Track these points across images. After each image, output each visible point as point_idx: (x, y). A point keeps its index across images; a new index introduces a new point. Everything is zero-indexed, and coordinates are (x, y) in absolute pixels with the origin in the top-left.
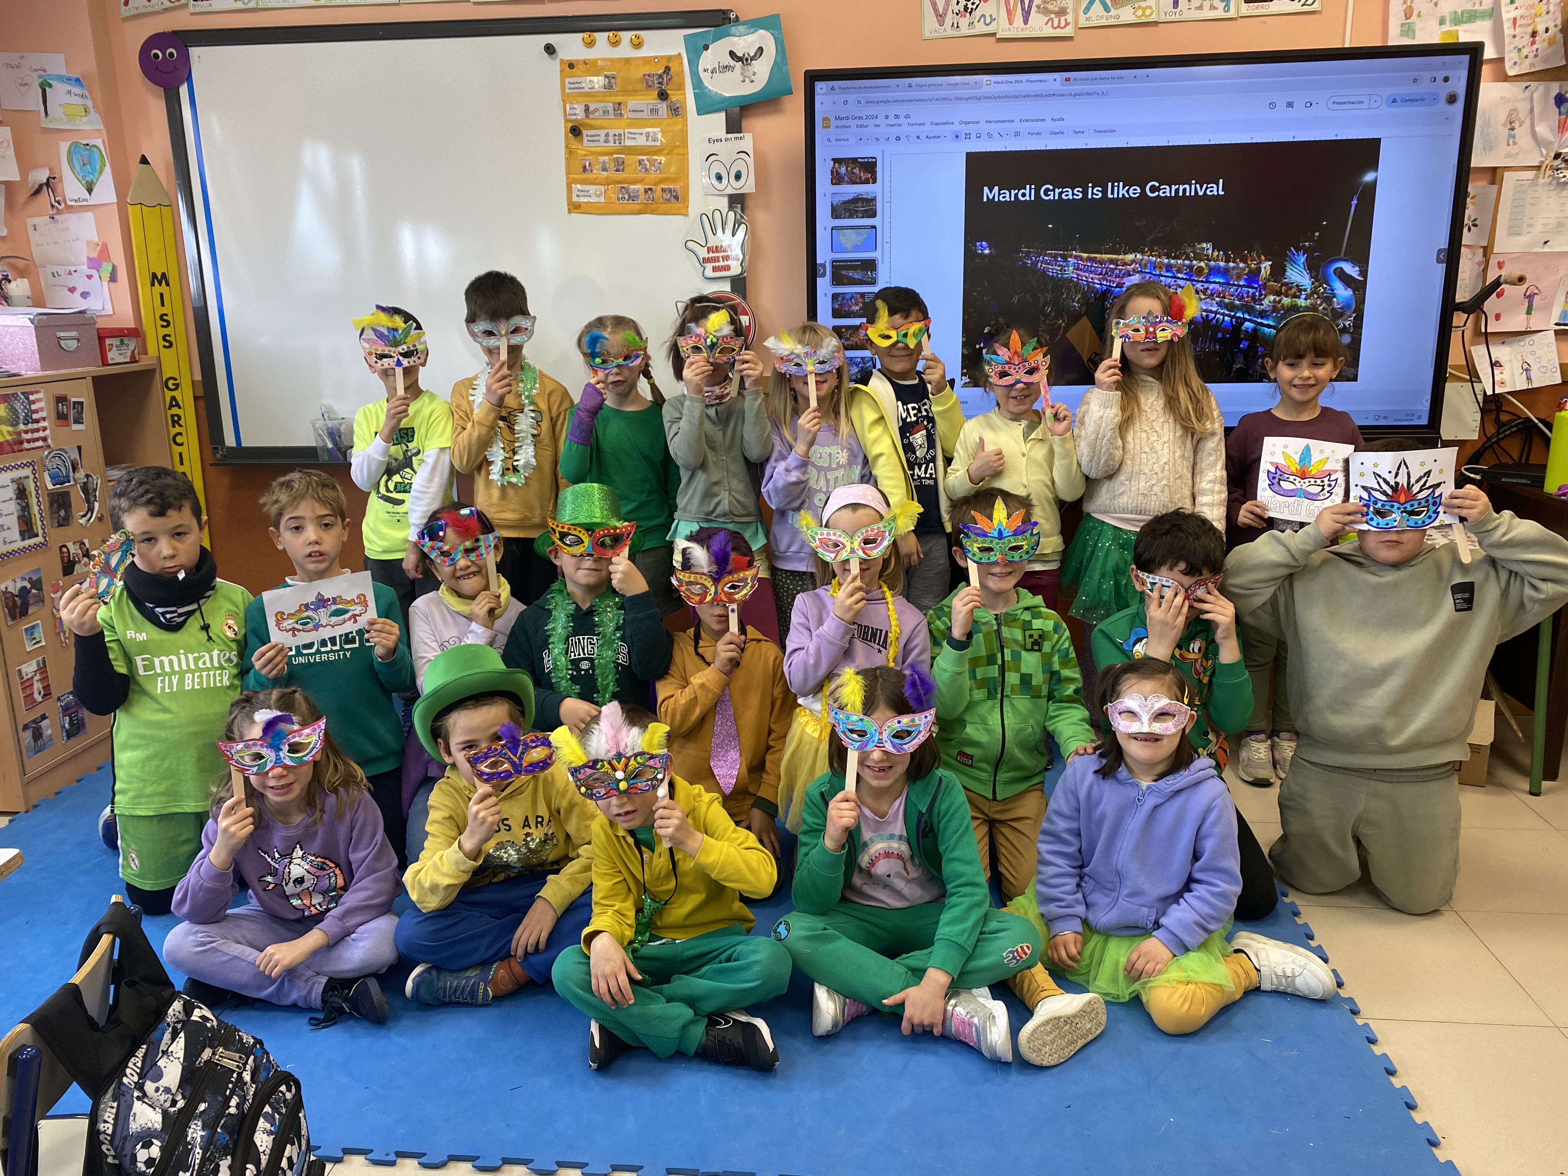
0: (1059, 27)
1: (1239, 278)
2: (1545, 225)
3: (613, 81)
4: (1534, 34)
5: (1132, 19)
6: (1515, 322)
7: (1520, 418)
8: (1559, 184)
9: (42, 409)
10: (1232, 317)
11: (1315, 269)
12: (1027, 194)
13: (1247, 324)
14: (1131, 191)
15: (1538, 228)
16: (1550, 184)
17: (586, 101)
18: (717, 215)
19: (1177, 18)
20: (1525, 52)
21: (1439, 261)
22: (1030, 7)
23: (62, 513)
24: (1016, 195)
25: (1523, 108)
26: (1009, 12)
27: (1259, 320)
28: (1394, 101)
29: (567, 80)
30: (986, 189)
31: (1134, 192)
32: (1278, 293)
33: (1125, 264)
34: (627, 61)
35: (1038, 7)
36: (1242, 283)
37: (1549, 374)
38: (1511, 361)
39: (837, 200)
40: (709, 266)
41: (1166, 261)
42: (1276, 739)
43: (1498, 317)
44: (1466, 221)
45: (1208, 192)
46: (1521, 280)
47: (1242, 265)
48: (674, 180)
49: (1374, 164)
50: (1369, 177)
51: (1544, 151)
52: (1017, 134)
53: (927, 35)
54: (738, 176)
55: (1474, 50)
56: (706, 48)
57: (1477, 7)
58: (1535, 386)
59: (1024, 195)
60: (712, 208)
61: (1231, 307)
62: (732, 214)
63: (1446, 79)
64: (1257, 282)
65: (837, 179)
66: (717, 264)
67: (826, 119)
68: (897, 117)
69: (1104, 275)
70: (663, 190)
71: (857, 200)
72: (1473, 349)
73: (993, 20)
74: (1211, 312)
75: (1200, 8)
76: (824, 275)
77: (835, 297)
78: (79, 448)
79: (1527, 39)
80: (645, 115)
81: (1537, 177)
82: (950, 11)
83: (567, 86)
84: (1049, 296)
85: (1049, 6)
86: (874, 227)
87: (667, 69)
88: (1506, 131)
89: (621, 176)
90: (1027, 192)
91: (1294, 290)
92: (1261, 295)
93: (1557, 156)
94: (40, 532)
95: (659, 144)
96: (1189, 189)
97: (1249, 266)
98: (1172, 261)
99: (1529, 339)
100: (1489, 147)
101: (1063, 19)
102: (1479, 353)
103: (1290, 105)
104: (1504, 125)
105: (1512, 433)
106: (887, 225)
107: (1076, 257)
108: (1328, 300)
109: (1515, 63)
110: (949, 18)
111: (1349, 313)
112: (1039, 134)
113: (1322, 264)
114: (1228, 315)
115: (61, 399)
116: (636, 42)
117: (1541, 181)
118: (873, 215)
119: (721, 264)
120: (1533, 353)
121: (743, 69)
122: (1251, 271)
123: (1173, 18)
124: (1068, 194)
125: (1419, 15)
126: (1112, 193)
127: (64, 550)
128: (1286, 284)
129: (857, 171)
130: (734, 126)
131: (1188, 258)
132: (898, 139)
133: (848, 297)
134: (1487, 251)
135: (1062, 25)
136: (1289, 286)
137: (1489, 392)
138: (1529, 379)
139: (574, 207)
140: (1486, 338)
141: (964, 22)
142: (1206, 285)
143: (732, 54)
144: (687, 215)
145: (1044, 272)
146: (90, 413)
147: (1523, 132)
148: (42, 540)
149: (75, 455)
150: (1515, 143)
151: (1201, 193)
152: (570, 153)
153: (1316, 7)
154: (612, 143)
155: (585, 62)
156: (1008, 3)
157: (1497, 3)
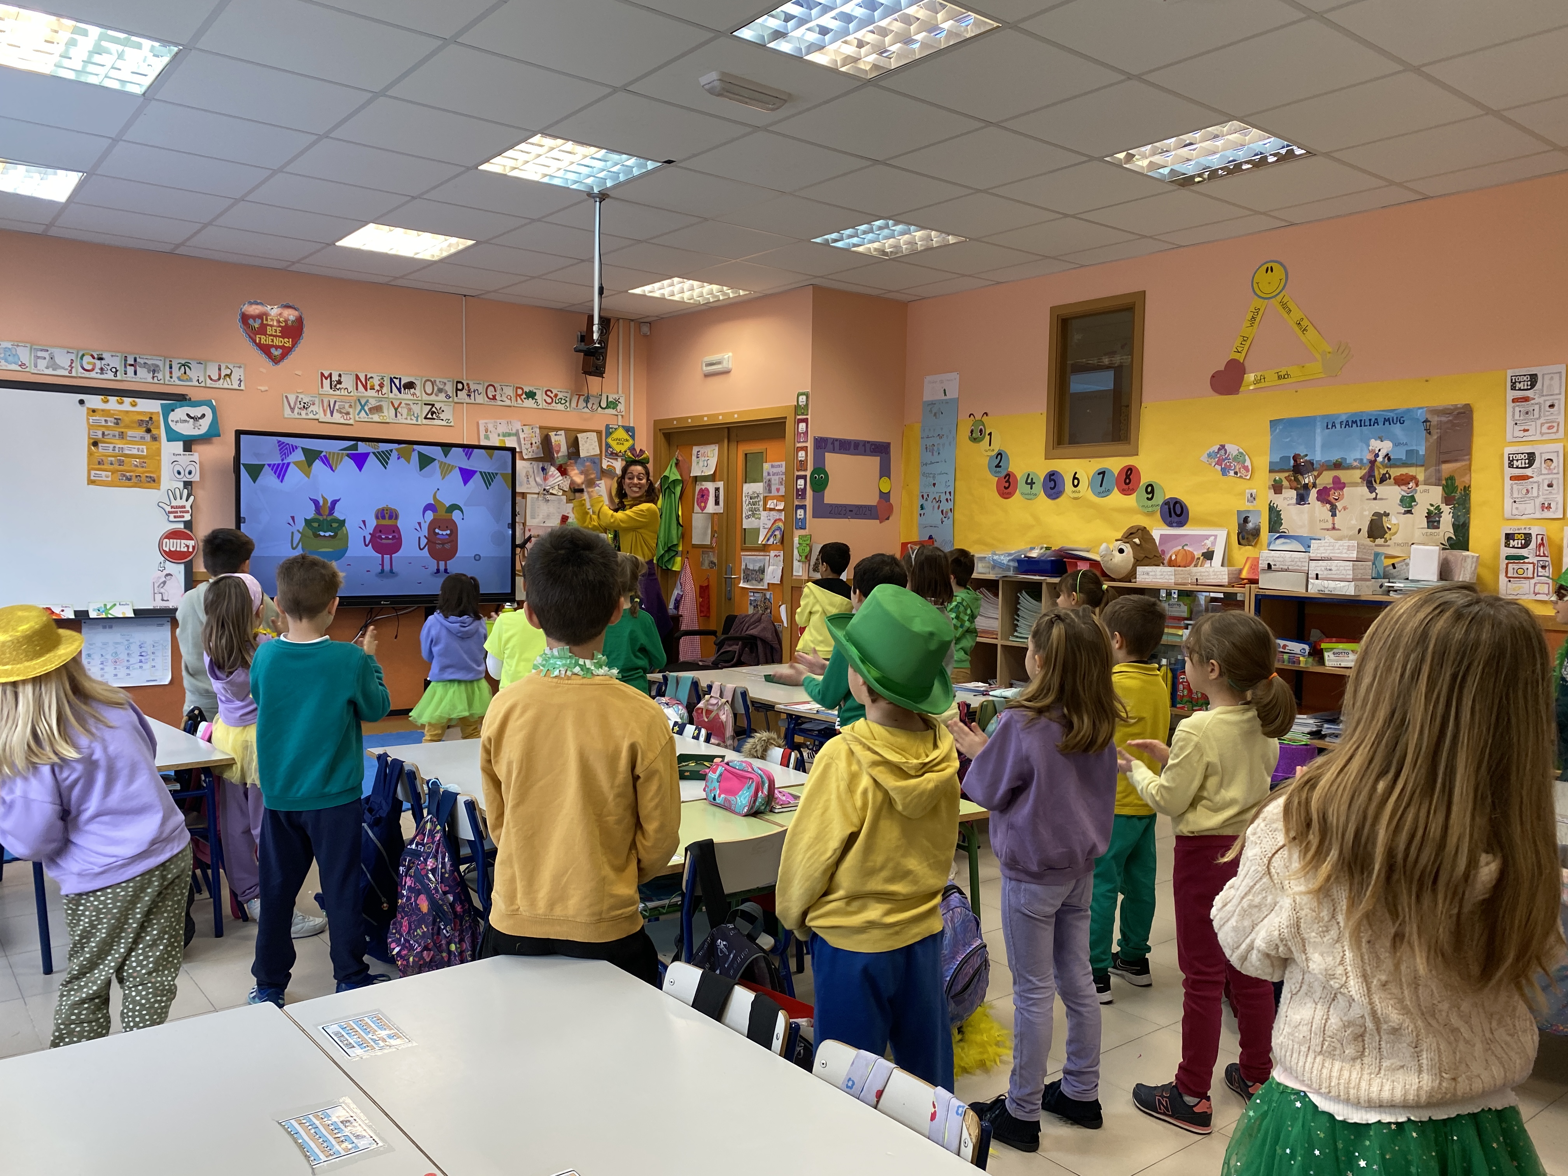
0: (347, 419)
2: (543, 516)
3: (119, 421)
4: (532, 444)
5: (379, 421)
8: (546, 500)
15: (541, 516)
16: (543, 500)
17: (103, 429)
18: (177, 490)
19: (398, 424)
20: (530, 450)
21: (509, 528)
22: (334, 409)
25: (532, 471)
26: (324, 410)
29: (91, 418)
34: (127, 412)
35: (337, 409)
40: (172, 516)
44: (517, 512)
48: (153, 472)
51: (540, 488)
53: (286, 416)
54: (190, 473)
55: (512, 449)
56: (173, 410)
57: (510, 432)
60: (174, 487)
62: (186, 491)
63: (505, 459)
66: (176, 515)
67: (244, 448)
70: (146, 477)
73: (317, 413)
75: (407, 419)
79: (530, 446)
80: (137, 439)
81: (538, 497)
82: (297, 408)
83: (91, 421)
85: (342, 410)
87: (151, 418)
88: (527, 479)
89: (121, 468)
93: (544, 490)
95: (145, 454)
100: (521, 485)
101: (348, 416)
104: (526, 477)
109: (527, 455)
110: (296, 410)
116: (133, 403)
117: (540, 499)
119: (179, 514)
121: (194, 423)
123: (396, 424)
125: (491, 434)
130: (188, 448)
134: (524, 524)
135: (349, 419)
139: (91, 482)
141: (303, 412)
143: (188, 415)
144: (159, 490)
147: (532, 480)
150: (530, 484)
152: (90, 454)
153: (452, 424)
154: (117, 451)
155: (103, 410)
156: (323, 406)
157: (518, 431)
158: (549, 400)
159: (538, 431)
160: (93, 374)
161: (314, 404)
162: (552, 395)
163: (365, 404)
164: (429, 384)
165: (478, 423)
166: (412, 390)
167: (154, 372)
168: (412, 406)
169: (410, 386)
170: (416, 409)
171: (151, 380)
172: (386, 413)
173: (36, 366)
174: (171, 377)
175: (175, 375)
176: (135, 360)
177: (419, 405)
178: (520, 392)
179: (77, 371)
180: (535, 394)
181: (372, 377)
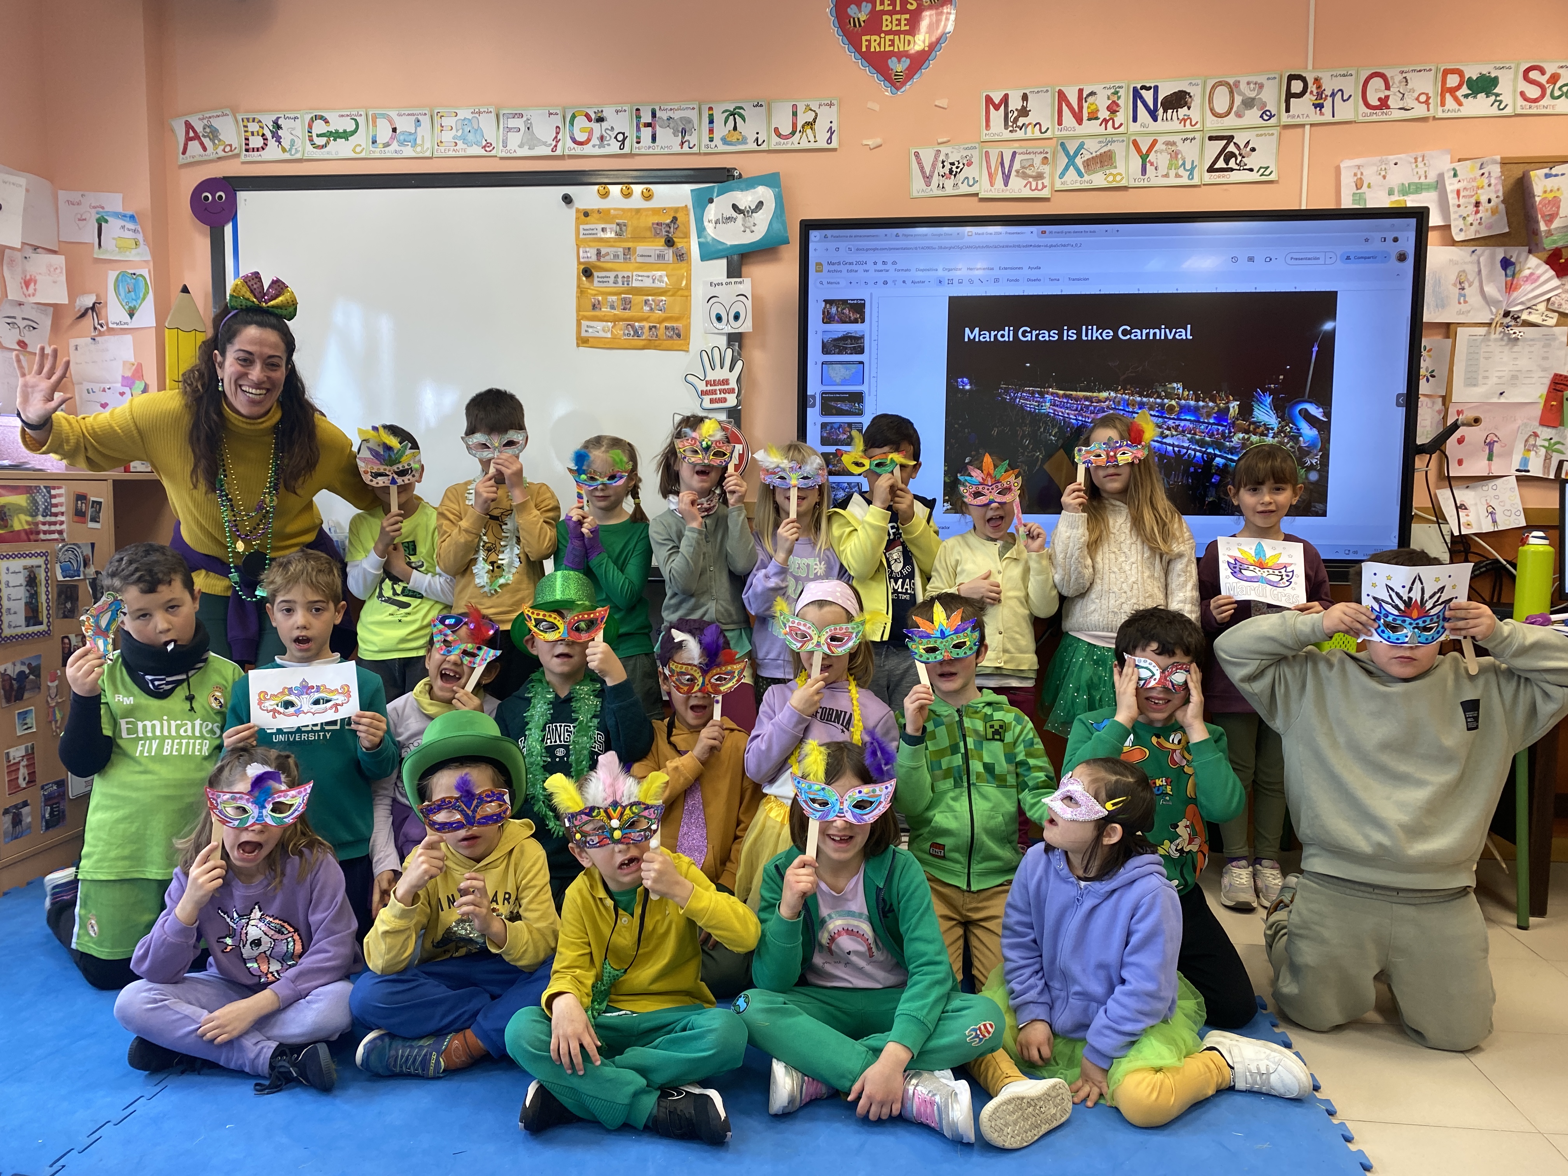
0: (1036, 189)
1: (1209, 416)
2: (1500, 378)
3: (624, 228)
4: (1477, 204)
5: (1104, 184)
6: (1477, 467)
7: (1488, 559)
8: (1510, 339)
9: (61, 505)
10: (1204, 453)
11: (1281, 408)
12: (1006, 335)
13: (1218, 459)
14: (1104, 334)
15: (1493, 380)
16: (1502, 339)
17: (600, 245)
18: (716, 351)
19: (1146, 184)
20: (1470, 220)
21: (1398, 405)
22: (1010, 171)
23: (69, 605)
24: (996, 336)
25: (1471, 270)
26: (990, 175)
27: (1230, 456)
28: (1348, 258)
29: (581, 227)
30: (967, 330)
31: (1107, 335)
32: (1247, 432)
33: (1099, 401)
34: (638, 211)
35: (1017, 171)
36: (1212, 421)
37: (1513, 516)
38: (1476, 504)
39: (828, 337)
40: (707, 397)
41: (1139, 399)
42: (1258, 866)
43: (1460, 462)
44: (1422, 372)
45: (1177, 336)
46: (1477, 421)
47: (1211, 404)
48: (677, 319)
49: (1333, 316)
50: (1328, 326)
51: (1494, 310)
52: (997, 280)
53: (915, 194)
54: (737, 317)
55: (1420, 215)
56: (711, 201)
57: (1423, 180)
58: (1501, 528)
59: (1003, 336)
60: (711, 345)
61: (1202, 443)
62: (729, 351)
63: (1396, 240)
64: (1226, 420)
65: (828, 318)
66: (714, 397)
67: (819, 264)
68: (884, 263)
69: (1080, 411)
70: (667, 328)
71: (846, 338)
72: (1439, 493)
73: (975, 182)
74: (1183, 447)
75: (1166, 176)
76: (813, 406)
77: (824, 426)
78: (93, 545)
79: (1471, 208)
80: (651, 260)
81: (1489, 333)
82: (936, 173)
83: (582, 232)
84: (1027, 430)
85: (1028, 171)
86: (862, 363)
87: (675, 219)
88: (1457, 291)
89: (627, 313)
90: (1006, 333)
91: (1262, 429)
92: (1230, 432)
93: (1507, 314)
94: (45, 621)
95: (664, 285)
96: (1160, 333)
97: (1218, 406)
98: (1145, 399)
99: (1491, 484)
100: (1442, 305)
101: (1040, 182)
102: (1444, 497)
103: (1251, 259)
104: (1455, 285)
105: (1481, 573)
106: (874, 361)
107: (1052, 394)
108: (1295, 438)
109: (1461, 230)
110: (935, 180)
111: (1315, 452)
112: (1017, 280)
113: (1287, 404)
114: (1200, 451)
115: (81, 497)
116: (646, 194)
117: (1493, 336)
118: (862, 352)
119: (718, 396)
120: (1496, 497)
121: (744, 220)
122: (1220, 410)
123: (1142, 184)
124: (1045, 336)
125: (1369, 186)
126: (1087, 335)
127: (66, 641)
128: (1254, 423)
129: (846, 311)
130: (734, 272)
131: (1159, 397)
132: (885, 283)
133: (836, 426)
134: (1446, 400)
135: (1040, 187)
136: (1257, 425)
137: (1456, 533)
138: (1494, 522)
139: (583, 341)
140: (1450, 481)
141: (949, 183)
142: (1177, 422)
143: (735, 207)
144: (687, 351)
145: (1022, 407)
146: (107, 514)
147: (1472, 292)
148: (46, 629)
149: (87, 551)
150: (1465, 302)
151: (1170, 337)
152: (581, 292)
153: (1273, 177)
154: (620, 284)
155: (599, 212)
156: (989, 167)
157: (1441, 176)
158: (1533, 92)
159: (1496, 170)
160: (588, 150)
161: (970, 164)
162: (1543, 79)
163: (1076, 153)
164: (1222, 94)
165: (1338, 170)
166: (1183, 111)
167: (684, 132)
168: (1181, 146)
169: (1178, 100)
170: (1189, 152)
171: (677, 149)
172: (1121, 167)
173: (505, 146)
174: (711, 140)
175: (717, 136)
176: (654, 115)
177: (1197, 142)
178: (1453, 81)
179: (566, 146)
180: (1495, 81)
181: (1092, 94)
